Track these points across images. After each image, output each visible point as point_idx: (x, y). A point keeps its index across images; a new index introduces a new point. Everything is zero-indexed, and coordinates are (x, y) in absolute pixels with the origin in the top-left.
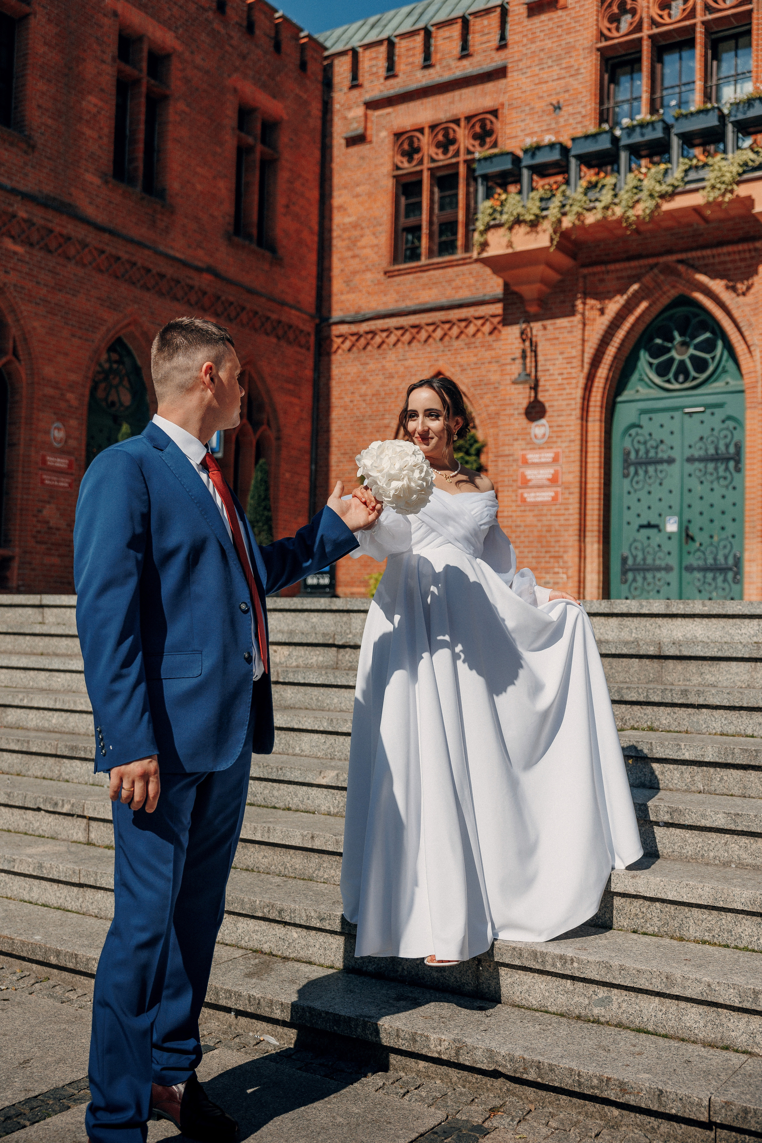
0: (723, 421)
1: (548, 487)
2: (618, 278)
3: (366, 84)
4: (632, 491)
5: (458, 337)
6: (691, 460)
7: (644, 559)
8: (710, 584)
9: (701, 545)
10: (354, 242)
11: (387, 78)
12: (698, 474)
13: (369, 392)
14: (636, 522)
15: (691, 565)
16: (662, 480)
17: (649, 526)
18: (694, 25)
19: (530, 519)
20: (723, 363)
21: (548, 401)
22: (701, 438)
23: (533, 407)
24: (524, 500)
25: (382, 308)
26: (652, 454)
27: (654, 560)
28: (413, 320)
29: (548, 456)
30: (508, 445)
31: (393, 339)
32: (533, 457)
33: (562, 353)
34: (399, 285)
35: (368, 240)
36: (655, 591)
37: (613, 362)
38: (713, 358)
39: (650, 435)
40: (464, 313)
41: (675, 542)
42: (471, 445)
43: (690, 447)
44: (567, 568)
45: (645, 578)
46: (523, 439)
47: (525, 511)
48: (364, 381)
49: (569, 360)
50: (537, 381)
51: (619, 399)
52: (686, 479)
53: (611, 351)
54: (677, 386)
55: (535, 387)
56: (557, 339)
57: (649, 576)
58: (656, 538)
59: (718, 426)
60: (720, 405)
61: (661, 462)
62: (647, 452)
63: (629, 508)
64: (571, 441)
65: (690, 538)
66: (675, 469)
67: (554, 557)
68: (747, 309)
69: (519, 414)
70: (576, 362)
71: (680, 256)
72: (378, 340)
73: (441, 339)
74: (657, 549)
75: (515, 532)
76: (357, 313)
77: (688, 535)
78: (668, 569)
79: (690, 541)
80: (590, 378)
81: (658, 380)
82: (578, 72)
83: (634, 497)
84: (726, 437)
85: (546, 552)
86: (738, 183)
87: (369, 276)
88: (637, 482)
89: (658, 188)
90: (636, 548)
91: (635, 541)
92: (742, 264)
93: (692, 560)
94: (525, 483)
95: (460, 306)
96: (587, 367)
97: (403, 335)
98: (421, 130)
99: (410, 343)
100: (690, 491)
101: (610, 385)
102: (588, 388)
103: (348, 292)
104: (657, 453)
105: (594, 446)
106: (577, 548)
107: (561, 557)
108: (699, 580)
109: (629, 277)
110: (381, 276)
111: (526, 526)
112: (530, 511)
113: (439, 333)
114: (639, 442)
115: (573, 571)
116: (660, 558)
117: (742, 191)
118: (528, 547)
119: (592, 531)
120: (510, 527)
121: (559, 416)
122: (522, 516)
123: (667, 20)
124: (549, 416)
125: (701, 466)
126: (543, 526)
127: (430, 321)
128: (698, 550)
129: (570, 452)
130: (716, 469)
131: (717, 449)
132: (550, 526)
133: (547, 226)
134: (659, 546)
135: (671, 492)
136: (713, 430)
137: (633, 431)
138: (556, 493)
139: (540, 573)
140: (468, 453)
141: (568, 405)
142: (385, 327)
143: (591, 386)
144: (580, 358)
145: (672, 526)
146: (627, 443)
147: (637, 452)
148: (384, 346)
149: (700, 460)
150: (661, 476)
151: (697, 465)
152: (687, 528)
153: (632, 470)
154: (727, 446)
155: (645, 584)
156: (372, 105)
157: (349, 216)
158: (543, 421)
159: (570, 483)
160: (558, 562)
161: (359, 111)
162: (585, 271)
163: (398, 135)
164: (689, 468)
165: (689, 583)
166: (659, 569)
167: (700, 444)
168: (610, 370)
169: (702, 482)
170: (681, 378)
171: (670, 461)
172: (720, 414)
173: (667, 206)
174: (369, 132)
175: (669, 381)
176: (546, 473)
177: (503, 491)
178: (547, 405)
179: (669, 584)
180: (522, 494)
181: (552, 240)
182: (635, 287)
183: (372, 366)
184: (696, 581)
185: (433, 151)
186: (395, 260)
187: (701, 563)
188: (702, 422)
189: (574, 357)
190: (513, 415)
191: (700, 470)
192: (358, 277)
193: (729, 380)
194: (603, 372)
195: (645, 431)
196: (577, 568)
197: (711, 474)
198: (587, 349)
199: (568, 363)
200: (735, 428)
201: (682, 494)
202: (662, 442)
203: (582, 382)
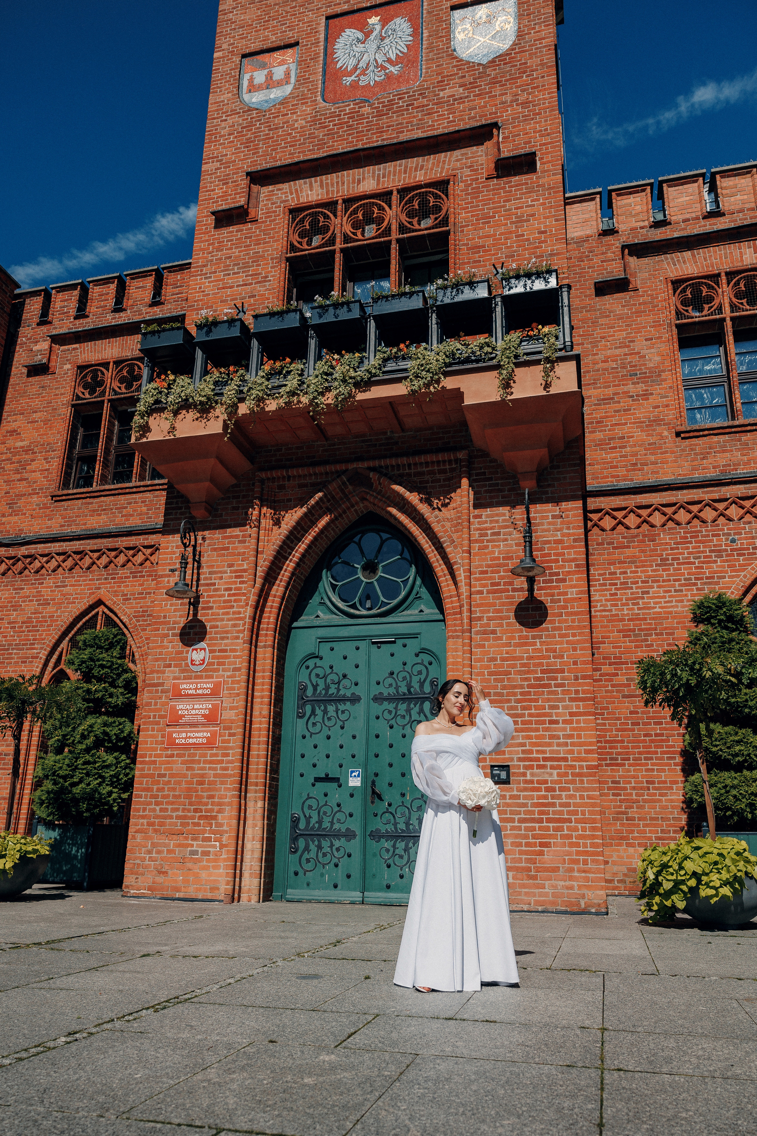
0: (417, 655)
1: (203, 725)
2: (301, 486)
3: (56, 322)
4: (308, 735)
5: (123, 566)
6: (378, 699)
7: (320, 822)
8: (401, 857)
9: (390, 805)
10: (23, 466)
11: (76, 318)
12: (386, 715)
13: (20, 620)
14: (312, 775)
15: (378, 830)
16: (343, 722)
17: (327, 779)
18: (390, 242)
19: (178, 766)
20: (416, 589)
21: (209, 621)
22: (392, 673)
23: (191, 627)
24: (172, 743)
25: (44, 532)
26: (332, 690)
27: (332, 823)
28: (77, 545)
29: (206, 686)
30: (158, 672)
31: (53, 564)
32: (187, 687)
33: (230, 566)
34: (66, 510)
35: (39, 463)
36: (332, 865)
37: (290, 578)
38: (405, 582)
39: (331, 667)
40: (132, 541)
41: (358, 799)
42: (119, 675)
43: (378, 683)
44: (221, 833)
45: (320, 847)
46: (176, 666)
47: (172, 756)
48: (16, 607)
49: (239, 574)
50: (197, 598)
51: (295, 625)
52: (373, 721)
53: (289, 566)
54: (364, 612)
55: (195, 603)
56: (227, 549)
57: (326, 844)
58: (336, 795)
59: (411, 660)
60: (414, 636)
61: (343, 700)
62: (327, 688)
63: (303, 756)
64: (235, 669)
65: (377, 796)
66: (359, 710)
67: (206, 817)
68: (448, 524)
69: (174, 635)
70: (247, 576)
71: (371, 464)
72: (37, 564)
73: (106, 567)
74: (336, 809)
75: (158, 782)
76: (17, 535)
77: (374, 792)
78: (350, 835)
79: (376, 800)
80: (263, 595)
81: (341, 605)
82: (265, 279)
83: (310, 742)
84: (420, 673)
85: (196, 811)
86: (446, 374)
87: (35, 498)
88: (314, 724)
89: (352, 373)
90: (310, 807)
91: (309, 798)
92: (442, 477)
93: (381, 825)
94: (176, 721)
95: (129, 533)
96: (259, 581)
97: (64, 561)
98: (106, 365)
99: (71, 569)
100: (377, 736)
101: (286, 606)
102: (260, 607)
103: (11, 515)
104: (338, 690)
105: (263, 677)
106: (236, 806)
107: (215, 818)
108: (388, 851)
109: (313, 485)
110: (48, 500)
111: (172, 776)
112: (178, 755)
113: (104, 560)
114: (317, 675)
115: (229, 838)
116: (339, 821)
117: (449, 383)
118: (172, 803)
119: (256, 784)
120: (152, 776)
121: (222, 638)
122: (168, 763)
123: (360, 237)
124: (211, 639)
125: (391, 706)
126: (193, 776)
127: (95, 548)
128: (387, 811)
129: (233, 682)
130: (408, 711)
131: (409, 687)
132: (202, 776)
133: (220, 412)
134: (339, 805)
135: (354, 737)
136: (405, 664)
137: (311, 663)
138: (214, 734)
139: (186, 839)
140: (113, 685)
141: (234, 626)
142: (47, 551)
143: (264, 606)
144: (252, 571)
145: (355, 782)
146: (303, 677)
147: (315, 687)
148: (43, 571)
149: (390, 699)
150: (343, 717)
151: (386, 705)
152: (373, 782)
153: (308, 708)
154: (422, 684)
155: (320, 855)
156: (58, 340)
157: (22, 441)
158: (203, 644)
159: (232, 721)
160: (211, 825)
161: (44, 345)
162: (263, 475)
163: (81, 368)
164: (377, 709)
165: (375, 855)
166: (338, 835)
167: (390, 680)
168: (286, 588)
169: (391, 727)
170: (368, 605)
171: (355, 700)
172: (413, 645)
173: (360, 396)
174: (52, 364)
175: (354, 606)
176: (202, 708)
177: (147, 730)
178: (208, 625)
179: (349, 856)
180: (170, 734)
181: (225, 426)
182: (320, 494)
183: (26, 591)
184: (383, 851)
185: (116, 385)
186: (66, 484)
187: (390, 827)
188: (392, 655)
189: (245, 571)
190: (167, 635)
191: (390, 712)
192: (23, 500)
193: (423, 607)
194: (278, 589)
195: (325, 663)
196: (234, 834)
197: (403, 717)
198: (261, 562)
199: (236, 577)
200: (430, 663)
201: (367, 739)
202: (345, 676)
203: (253, 599)
